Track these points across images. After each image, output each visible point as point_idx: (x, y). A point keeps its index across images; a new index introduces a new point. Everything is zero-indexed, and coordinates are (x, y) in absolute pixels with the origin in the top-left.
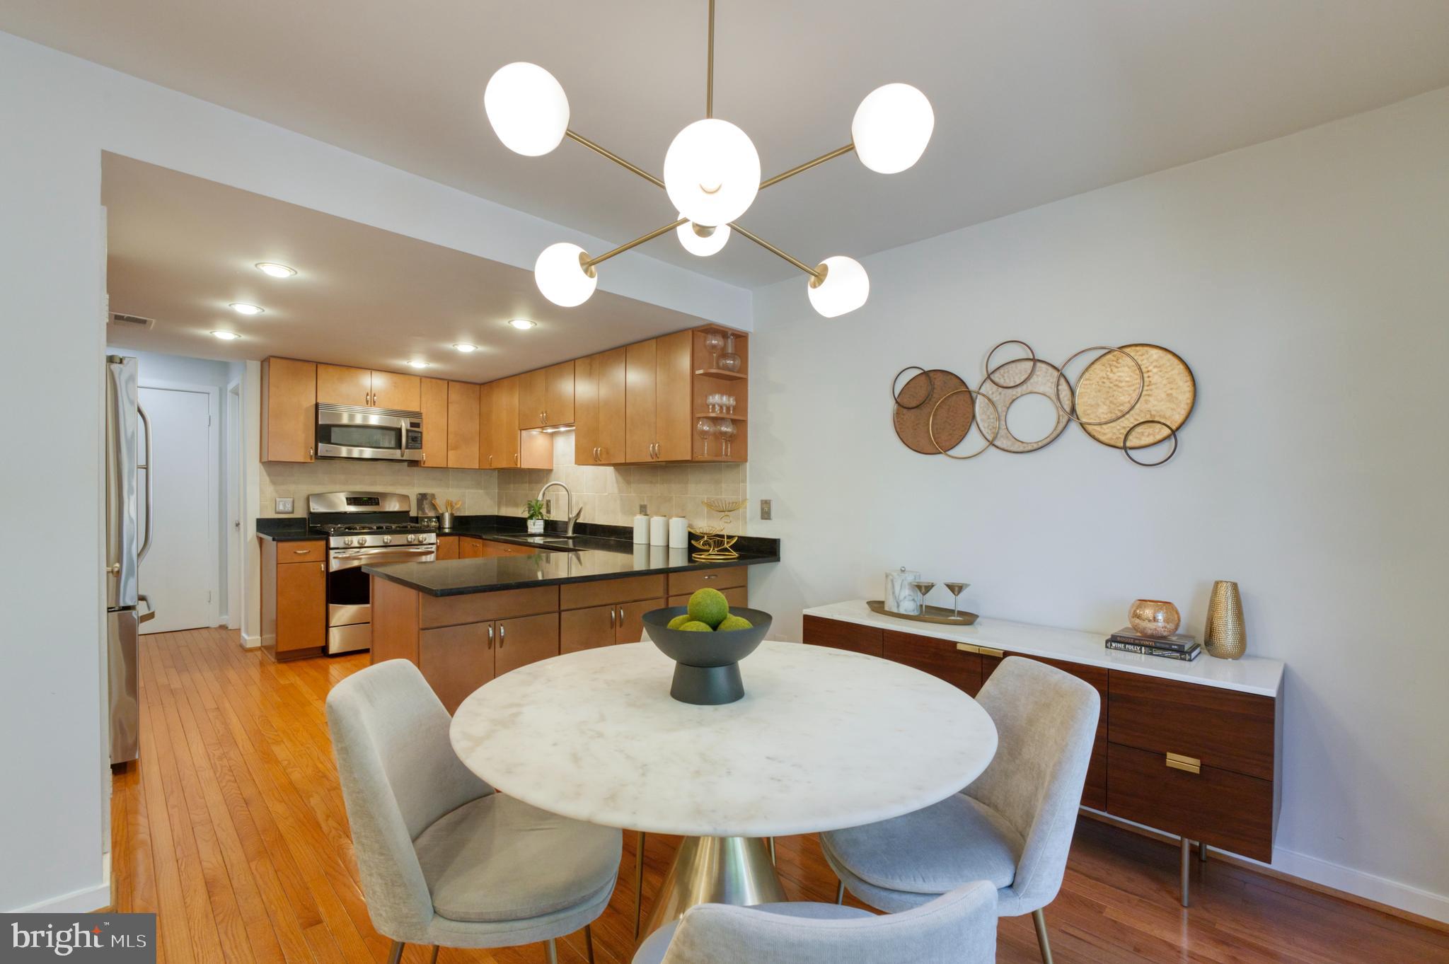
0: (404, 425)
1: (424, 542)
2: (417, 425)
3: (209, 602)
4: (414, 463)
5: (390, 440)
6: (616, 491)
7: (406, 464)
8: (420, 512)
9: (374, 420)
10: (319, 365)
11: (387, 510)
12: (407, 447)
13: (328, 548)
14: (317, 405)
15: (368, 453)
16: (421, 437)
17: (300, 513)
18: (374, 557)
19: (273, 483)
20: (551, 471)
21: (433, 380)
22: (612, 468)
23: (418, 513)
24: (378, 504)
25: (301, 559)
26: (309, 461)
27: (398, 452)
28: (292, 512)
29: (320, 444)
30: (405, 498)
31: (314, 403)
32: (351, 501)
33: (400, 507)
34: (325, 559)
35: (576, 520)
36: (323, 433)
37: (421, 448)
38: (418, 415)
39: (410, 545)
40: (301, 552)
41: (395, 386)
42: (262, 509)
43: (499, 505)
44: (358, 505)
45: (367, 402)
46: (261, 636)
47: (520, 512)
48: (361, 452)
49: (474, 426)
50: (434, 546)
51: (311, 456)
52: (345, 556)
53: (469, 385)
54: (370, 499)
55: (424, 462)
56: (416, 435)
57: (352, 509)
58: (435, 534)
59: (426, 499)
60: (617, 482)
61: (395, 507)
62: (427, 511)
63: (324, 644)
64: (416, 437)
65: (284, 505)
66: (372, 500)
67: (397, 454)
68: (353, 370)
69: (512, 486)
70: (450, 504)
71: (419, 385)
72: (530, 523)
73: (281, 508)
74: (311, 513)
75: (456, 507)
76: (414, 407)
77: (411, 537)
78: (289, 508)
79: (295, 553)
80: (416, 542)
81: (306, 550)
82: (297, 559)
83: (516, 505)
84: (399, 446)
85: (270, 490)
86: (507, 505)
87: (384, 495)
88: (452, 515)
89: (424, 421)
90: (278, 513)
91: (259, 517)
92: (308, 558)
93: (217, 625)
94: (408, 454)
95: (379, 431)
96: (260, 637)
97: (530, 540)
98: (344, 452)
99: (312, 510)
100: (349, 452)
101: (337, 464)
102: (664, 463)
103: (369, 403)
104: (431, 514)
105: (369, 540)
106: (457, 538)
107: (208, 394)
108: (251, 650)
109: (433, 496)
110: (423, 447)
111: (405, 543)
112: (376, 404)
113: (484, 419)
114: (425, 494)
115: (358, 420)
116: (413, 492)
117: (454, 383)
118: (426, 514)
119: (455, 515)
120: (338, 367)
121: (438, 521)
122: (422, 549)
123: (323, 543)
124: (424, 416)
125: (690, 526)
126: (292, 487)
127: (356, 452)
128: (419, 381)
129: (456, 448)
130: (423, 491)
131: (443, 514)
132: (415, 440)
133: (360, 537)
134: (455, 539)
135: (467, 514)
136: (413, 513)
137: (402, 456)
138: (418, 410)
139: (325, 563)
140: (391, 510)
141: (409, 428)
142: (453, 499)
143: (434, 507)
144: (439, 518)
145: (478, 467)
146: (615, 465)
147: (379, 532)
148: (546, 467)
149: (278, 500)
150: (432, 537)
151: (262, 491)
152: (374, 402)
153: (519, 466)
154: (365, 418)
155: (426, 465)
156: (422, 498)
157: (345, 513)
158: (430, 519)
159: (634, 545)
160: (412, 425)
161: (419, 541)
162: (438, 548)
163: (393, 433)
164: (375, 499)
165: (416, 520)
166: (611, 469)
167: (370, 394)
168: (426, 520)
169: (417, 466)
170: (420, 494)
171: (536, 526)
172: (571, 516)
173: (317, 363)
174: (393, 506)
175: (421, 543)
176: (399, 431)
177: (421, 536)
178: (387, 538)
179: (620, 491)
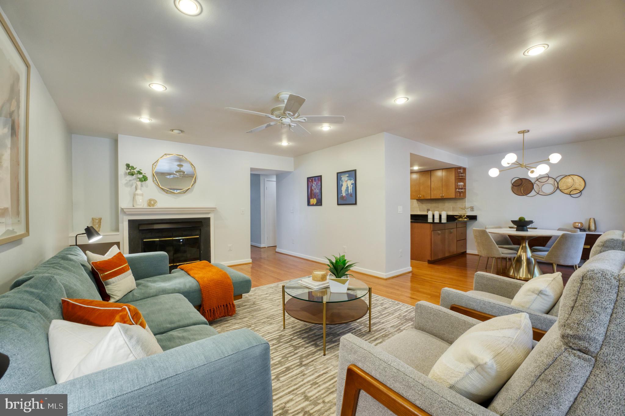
60: (418, 203)
125: (449, 213)
146: (418, 200)
179: (419, 205)
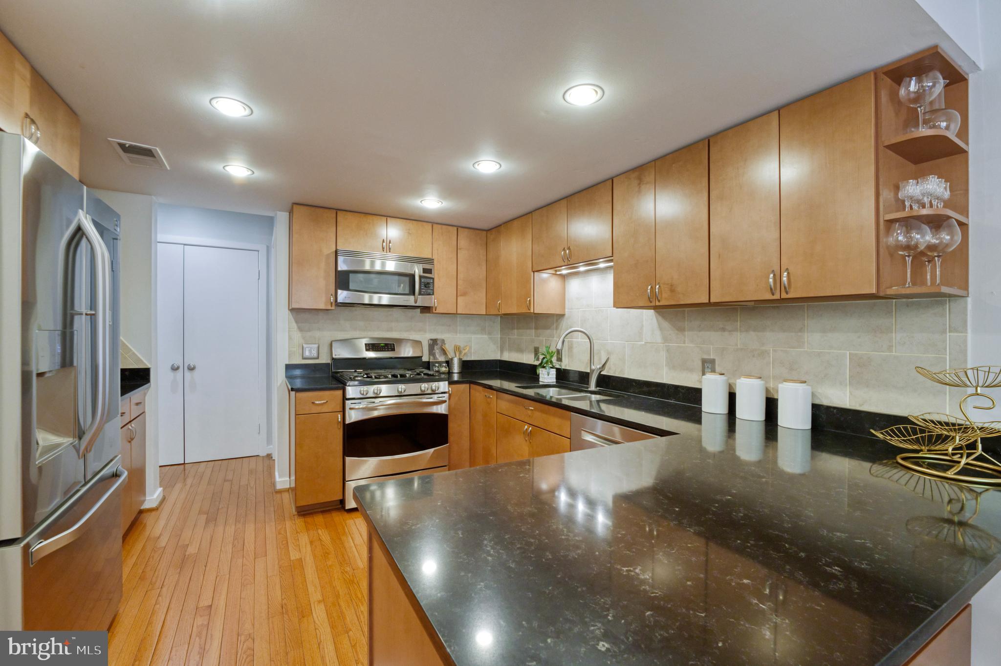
0: (417, 270)
1: (437, 392)
2: (429, 271)
3: (259, 433)
4: (426, 309)
5: (404, 287)
6: (658, 338)
7: (419, 310)
8: (432, 357)
9: (391, 266)
10: (339, 212)
11: (402, 355)
12: (420, 294)
13: (345, 398)
14: (336, 252)
15: (385, 299)
16: (433, 283)
17: (324, 359)
18: (389, 408)
19: (301, 329)
20: (562, 316)
21: (444, 227)
22: (653, 311)
23: (429, 359)
24: (393, 350)
25: (319, 409)
26: (329, 308)
27: (412, 298)
28: (318, 358)
29: (339, 292)
30: (417, 343)
31: (335, 249)
32: (370, 347)
33: (414, 352)
34: (341, 410)
35: (601, 372)
36: (342, 280)
37: (433, 294)
38: (430, 261)
39: (423, 394)
40: (320, 402)
41: (409, 233)
42: (291, 354)
43: (502, 351)
44: (376, 351)
45: (383, 248)
46: (290, 478)
47: (527, 358)
48: (380, 298)
49: (482, 272)
50: (446, 395)
51: (332, 303)
52: (361, 406)
53: (478, 231)
54: (386, 345)
55: (436, 308)
56: (428, 280)
57: (371, 355)
58: (447, 382)
59: (437, 344)
60: (661, 328)
61: (409, 352)
62: (437, 356)
63: (341, 498)
64: (428, 283)
65: (310, 351)
66: (389, 346)
67: (410, 300)
68: (370, 217)
69: (516, 331)
70: (457, 349)
71: (431, 231)
72: (542, 372)
73: (307, 354)
74: (333, 359)
75: (464, 352)
76: (427, 254)
77: (424, 386)
78: (314, 354)
79: (313, 403)
80: (429, 391)
81: (326, 399)
82: (315, 410)
83: (520, 350)
84: (412, 292)
85: (297, 336)
86: (510, 350)
87: (400, 341)
88: (460, 359)
89: (436, 268)
90: (304, 358)
91: (288, 363)
92: (325, 409)
93: (265, 454)
94: (422, 301)
95: (396, 277)
96: (288, 479)
97: (542, 392)
98: (366, 298)
99: (334, 357)
100: (371, 298)
101: (358, 311)
102: (753, 303)
103: (385, 250)
104: (442, 359)
105: (385, 389)
106: (468, 385)
107: (258, 251)
108: (280, 492)
109: (443, 341)
110: (435, 293)
111: (419, 392)
112: (391, 250)
113: (492, 265)
114: (436, 339)
115: (378, 267)
116: (425, 338)
117: (462, 229)
118: (437, 359)
119: (463, 359)
120: (356, 214)
121: (448, 366)
122: (435, 398)
123: (340, 392)
124: (435, 262)
125: (813, 395)
126: (317, 334)
127: (376, 299)
128: (430, 227)
129: (464, 294)
130: (434, 336)
131: (452, 359)
132: (428, 286)
133: (375, 386)
134: (465, 387)
135: (473, 358)
136: (425, 359)
137: (416, 302)
138: (430, 256)
139: (342, 413)
140: (406, 355)
141: (422, 274)
142: (461, 344)
143: (444, 352)
144: (449, 363)
145: (485, 314)
146: (655, 308)
147: (396, 380)
148: (558, 312)
149: (305, 346)
150: (443, 386)
151: (290, 338)
152: (390, 249)
153: (532, 311)
154: (383, 265)
155: (437, 311)
156: (434, 343)
157: (364, 359)
158: (440, 363)
159: (703, 414)
160: (426, 271)
161: (432, 390)
162: (450, 395)
163: (407, 279)
164: (391, 344)
165: (428, 365)
166: (651, 312)
167: (385, 241)
168: (437, 365)
169: (430, 312)
170: (431, 340)
171: (547, 376)
172: (593, 367)
173: (337, 210)
174: (407, 352)
175: (434, 393)
176: (412, 277)
177: (434, 385)
178: (401, 387)
179: (665, 339)
